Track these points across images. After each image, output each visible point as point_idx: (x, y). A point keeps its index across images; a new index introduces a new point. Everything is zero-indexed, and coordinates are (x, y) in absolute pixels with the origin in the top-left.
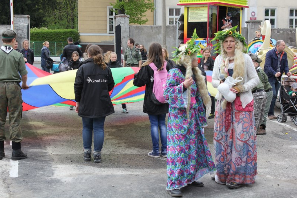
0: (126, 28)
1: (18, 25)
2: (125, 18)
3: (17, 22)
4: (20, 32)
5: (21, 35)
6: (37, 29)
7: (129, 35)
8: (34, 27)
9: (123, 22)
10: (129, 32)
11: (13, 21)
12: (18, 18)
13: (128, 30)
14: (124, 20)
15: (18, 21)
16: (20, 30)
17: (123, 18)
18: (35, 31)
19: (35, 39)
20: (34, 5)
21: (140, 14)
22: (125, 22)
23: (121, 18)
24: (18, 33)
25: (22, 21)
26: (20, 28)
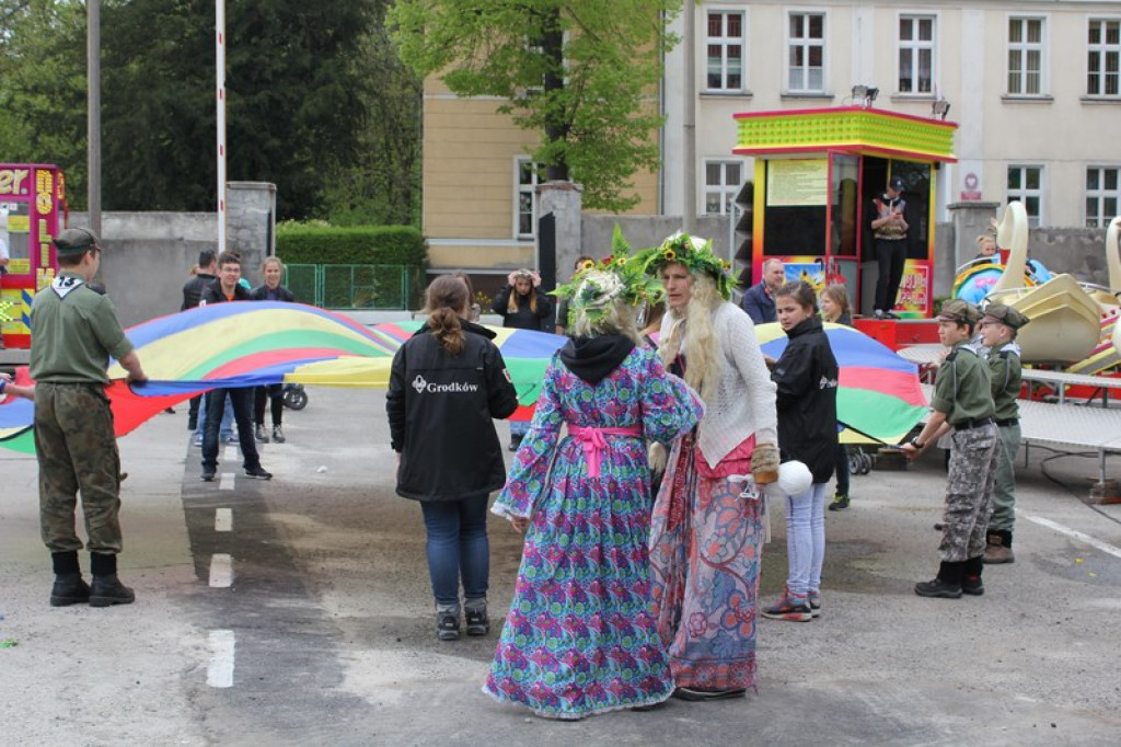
0: (571, 225)
1: (240, 213)
2: (569, 192)
3: (235, 205)
4: (244, 234)
5: (248, 243)
6: (297, 224)
7: (582, 246)
8: (288, 218)
9: (563, 207)
10: (582, 235)
11: (223, 199)
12: (240, 192)
13: (577, 230)
14: (565, 198)
15: (240, 199)
16: (244, 227)
17: (561, 192)
18: (292, 231)
19: (292, 255)
20: (289, 152)
21: (614, 181)
22: (569, 204)
23: (556, 192)
24: (238, 239)
25: (253, 201)
26: (246, 223)
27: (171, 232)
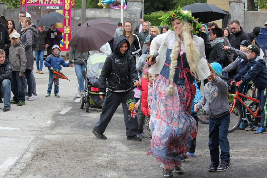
0: (240, 14)
1: (131, 9)
2: (240, 4)
3: (130, 6)
4: (133, 16)
5: (134, 19)
6: (163, 13)
9: (238, 8)
10: (244, 18)
12: (132, 3)
13: (242, 16)
14: (238, 5)
15: (132, 5)
16: (133, 14)
17: (237, 3)
22: (240, 7)
24: (131, 18)
25: (136, 5)
26: (133, 13)
27: (110, 15)
